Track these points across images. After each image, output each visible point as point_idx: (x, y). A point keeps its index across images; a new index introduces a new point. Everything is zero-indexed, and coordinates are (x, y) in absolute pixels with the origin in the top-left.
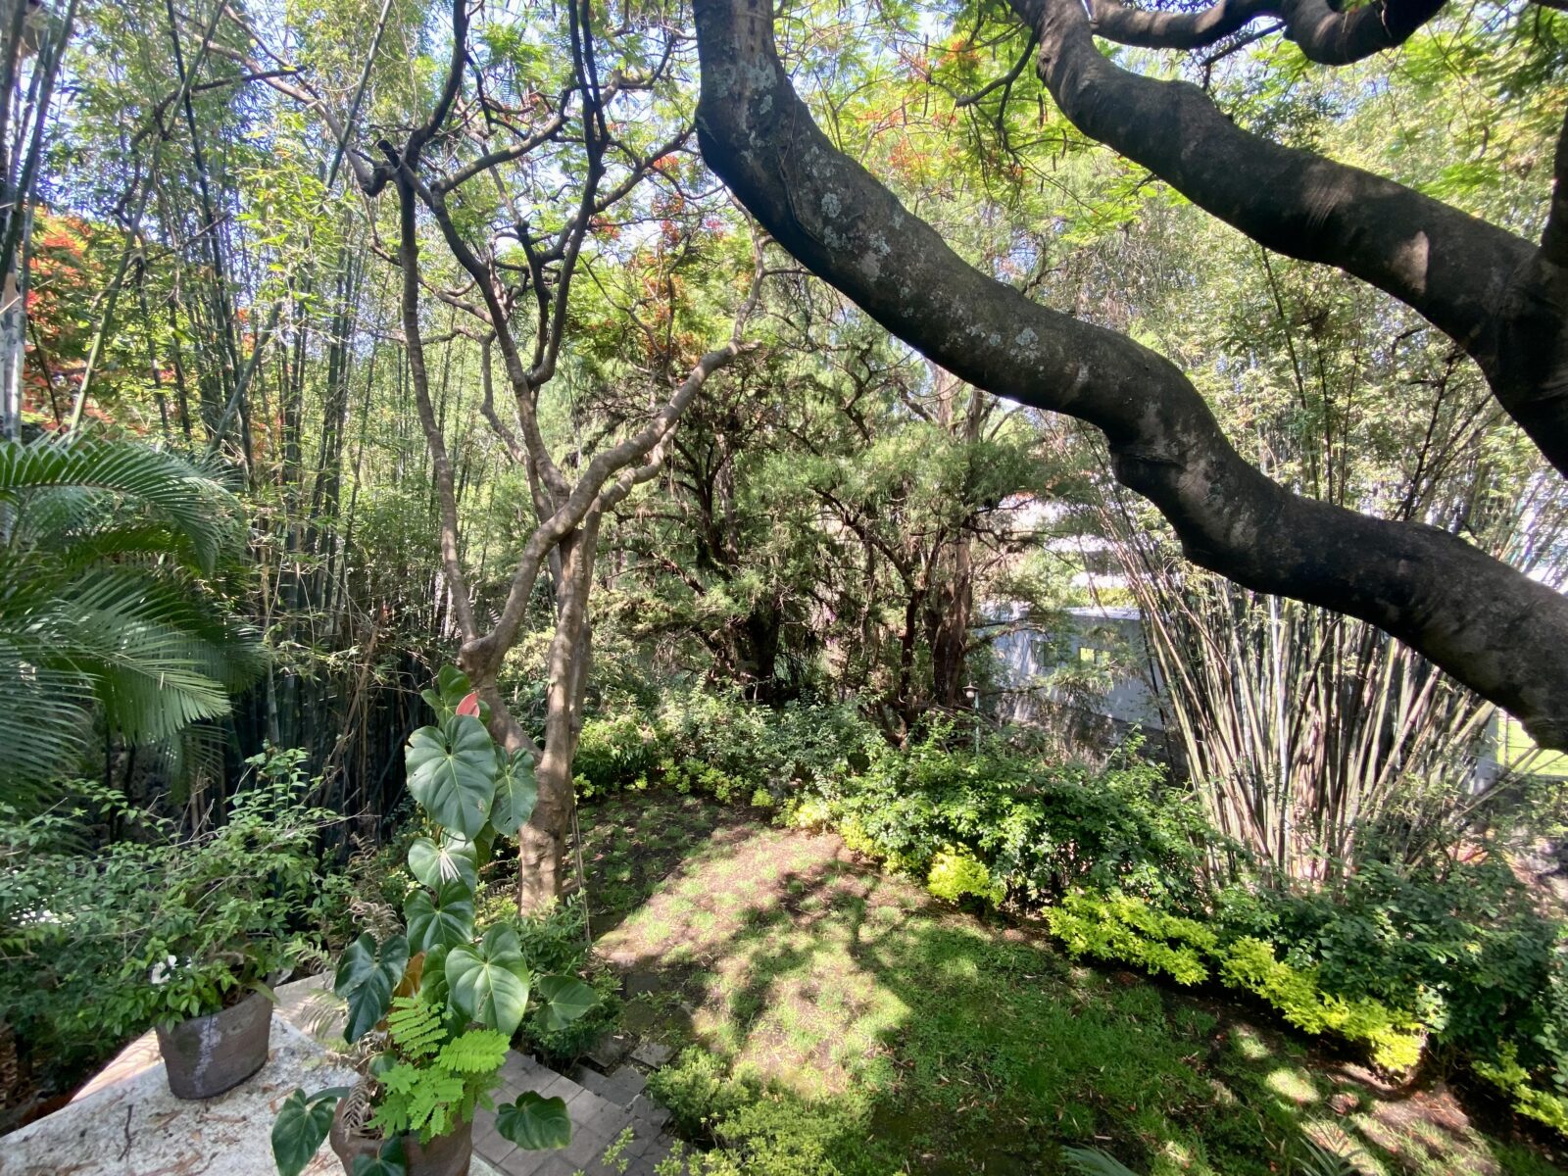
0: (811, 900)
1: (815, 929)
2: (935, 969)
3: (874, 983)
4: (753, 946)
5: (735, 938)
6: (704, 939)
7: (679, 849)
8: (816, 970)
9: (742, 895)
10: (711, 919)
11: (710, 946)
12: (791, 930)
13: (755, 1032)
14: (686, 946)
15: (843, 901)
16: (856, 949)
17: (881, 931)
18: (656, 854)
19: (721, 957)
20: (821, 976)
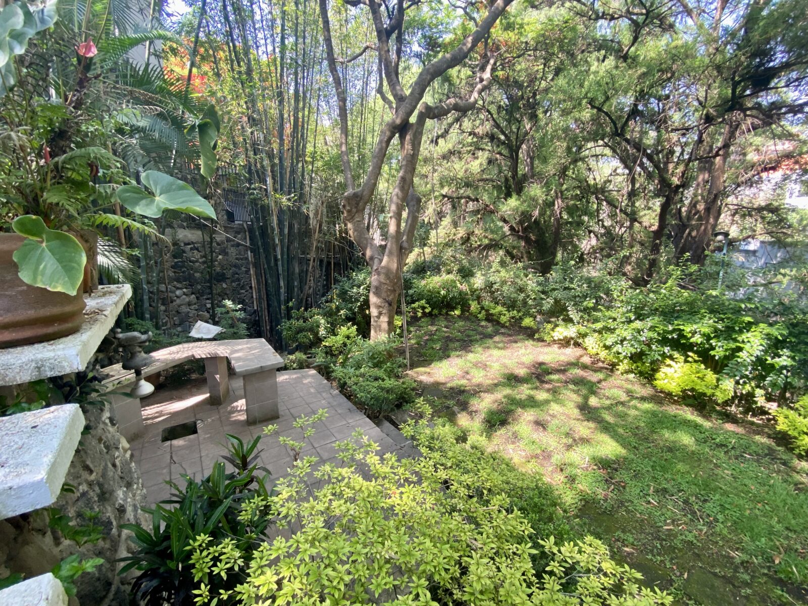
0: (554, 377)
1: (554, 391)
2: (653, 432)
3: (596, 428)
4: (507, 391)
5: (496, 385)
6: (475, 381)
7: (471, 341)
8: (551, 412)
9: (506, 367)
10: (482, 373)
11: (478, 385)
12: (536, 388)
13: (498, 433)
14: (463, 382)
15: (579, 382)
16: (584, 408)
17: (608, 402)
18: (458, 341)
19: (485, 392)
20: (553, 416)
